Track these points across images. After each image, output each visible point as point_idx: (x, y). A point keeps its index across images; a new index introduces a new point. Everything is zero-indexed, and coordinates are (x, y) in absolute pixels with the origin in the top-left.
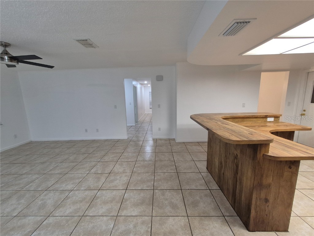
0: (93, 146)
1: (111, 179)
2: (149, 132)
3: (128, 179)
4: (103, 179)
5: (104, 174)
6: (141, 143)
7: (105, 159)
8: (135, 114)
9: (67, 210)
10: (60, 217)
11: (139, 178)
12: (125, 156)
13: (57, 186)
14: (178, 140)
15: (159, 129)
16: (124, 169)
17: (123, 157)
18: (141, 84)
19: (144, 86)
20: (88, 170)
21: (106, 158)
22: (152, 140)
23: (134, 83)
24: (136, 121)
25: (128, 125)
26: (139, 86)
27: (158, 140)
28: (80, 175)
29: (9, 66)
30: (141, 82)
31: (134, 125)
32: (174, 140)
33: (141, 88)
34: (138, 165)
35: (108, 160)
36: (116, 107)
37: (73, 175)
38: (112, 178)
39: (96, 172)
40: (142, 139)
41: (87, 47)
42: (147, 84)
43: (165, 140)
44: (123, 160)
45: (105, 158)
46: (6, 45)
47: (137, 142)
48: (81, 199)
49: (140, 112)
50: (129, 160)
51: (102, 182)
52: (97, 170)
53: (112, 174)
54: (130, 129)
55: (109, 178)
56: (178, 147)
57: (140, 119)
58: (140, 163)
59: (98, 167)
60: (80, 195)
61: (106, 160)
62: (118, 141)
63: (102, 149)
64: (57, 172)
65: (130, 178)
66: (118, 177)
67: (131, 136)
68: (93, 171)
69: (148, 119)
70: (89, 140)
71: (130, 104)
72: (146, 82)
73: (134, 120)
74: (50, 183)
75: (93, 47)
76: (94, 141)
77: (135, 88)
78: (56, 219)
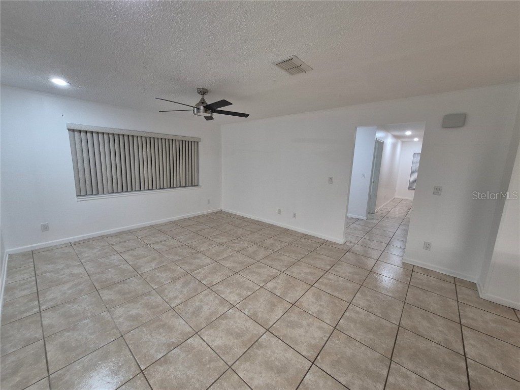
0: (282, 240)
1: (292, 319)
2: (397, 244)
3: (322, 338)
4: (279, 312)
5: (284, 302)
6: (371, 262)
7: (293, 272)
8: (370, 196)
9: (216, 337)
10: (206, 345)
11: (349, 352)
12: (330, 280)
13: (221, 288)
14: (489, 293)
15: (427, 246)
16: (322, 309)
17: (325, 281)
18: (396, 137)
19: (403, 142)
20: (263, 281)
21: (295, 271)
22: (401, 265)
23: (379, 135)
24: (370, 212)
25: (349, 215)
26: (389, 141)
27: (418, 271)
28: (251, 285)
29: (208, 118)
30: (397, 133)
31: (364, 218)
32: (473, 286)
33: (394, 146)
34: (353, 315)
35: (297, 276)
36: (331, 180)
37: (243, 280)
38: (294, 317)
39: (272, 291)
40: (375, 254)
41: (292, 74)
42: (411, 137)
43: (442, 278)
44: (323, 288)
45: (293, 270)
46: (203, 92)
47: (363, 258)
48: (239, 332)
49: (382, 192)
50: (336, 294)
51: (276, 315)
52: (275, 288)
53: (297, 310)
54: (354, 225)
55: (289, 314)
56: (488, 316)
57: (380, 207)
58: (357, 313)
59: (278, 281)
60: (239, 322)
61: (294, 275)
62: (325, 242)
63: (294, 249)
64: (228, 264)
65: (326, 339)
66: (305, 323)
67: (352, 240)
68: (270, 285)
69: (398, 211)
70: (280, 228)
71: (364, 176)
72: (408, 133)
73: (366, 208)
74: (216, 279)
75: (302, 71)
76: (286, 231)
77: (379, 146)
78: (201, 344)
